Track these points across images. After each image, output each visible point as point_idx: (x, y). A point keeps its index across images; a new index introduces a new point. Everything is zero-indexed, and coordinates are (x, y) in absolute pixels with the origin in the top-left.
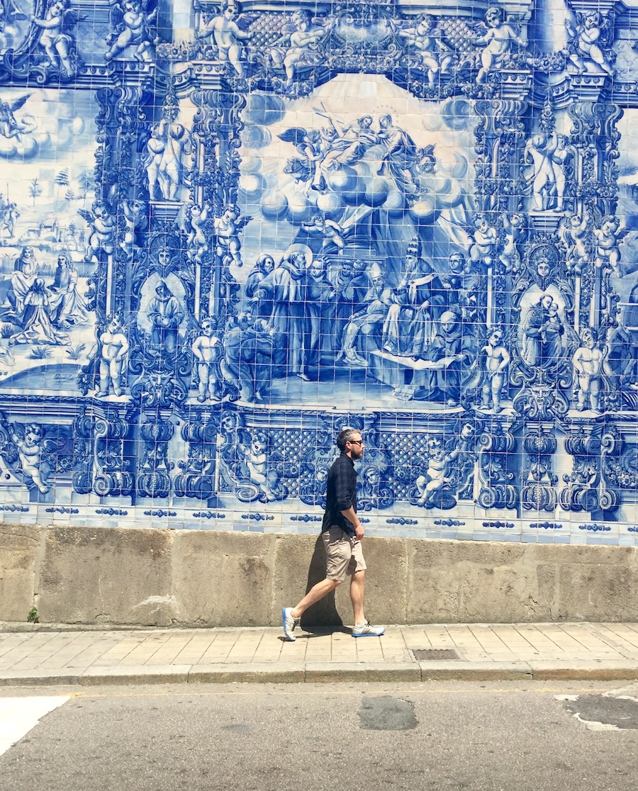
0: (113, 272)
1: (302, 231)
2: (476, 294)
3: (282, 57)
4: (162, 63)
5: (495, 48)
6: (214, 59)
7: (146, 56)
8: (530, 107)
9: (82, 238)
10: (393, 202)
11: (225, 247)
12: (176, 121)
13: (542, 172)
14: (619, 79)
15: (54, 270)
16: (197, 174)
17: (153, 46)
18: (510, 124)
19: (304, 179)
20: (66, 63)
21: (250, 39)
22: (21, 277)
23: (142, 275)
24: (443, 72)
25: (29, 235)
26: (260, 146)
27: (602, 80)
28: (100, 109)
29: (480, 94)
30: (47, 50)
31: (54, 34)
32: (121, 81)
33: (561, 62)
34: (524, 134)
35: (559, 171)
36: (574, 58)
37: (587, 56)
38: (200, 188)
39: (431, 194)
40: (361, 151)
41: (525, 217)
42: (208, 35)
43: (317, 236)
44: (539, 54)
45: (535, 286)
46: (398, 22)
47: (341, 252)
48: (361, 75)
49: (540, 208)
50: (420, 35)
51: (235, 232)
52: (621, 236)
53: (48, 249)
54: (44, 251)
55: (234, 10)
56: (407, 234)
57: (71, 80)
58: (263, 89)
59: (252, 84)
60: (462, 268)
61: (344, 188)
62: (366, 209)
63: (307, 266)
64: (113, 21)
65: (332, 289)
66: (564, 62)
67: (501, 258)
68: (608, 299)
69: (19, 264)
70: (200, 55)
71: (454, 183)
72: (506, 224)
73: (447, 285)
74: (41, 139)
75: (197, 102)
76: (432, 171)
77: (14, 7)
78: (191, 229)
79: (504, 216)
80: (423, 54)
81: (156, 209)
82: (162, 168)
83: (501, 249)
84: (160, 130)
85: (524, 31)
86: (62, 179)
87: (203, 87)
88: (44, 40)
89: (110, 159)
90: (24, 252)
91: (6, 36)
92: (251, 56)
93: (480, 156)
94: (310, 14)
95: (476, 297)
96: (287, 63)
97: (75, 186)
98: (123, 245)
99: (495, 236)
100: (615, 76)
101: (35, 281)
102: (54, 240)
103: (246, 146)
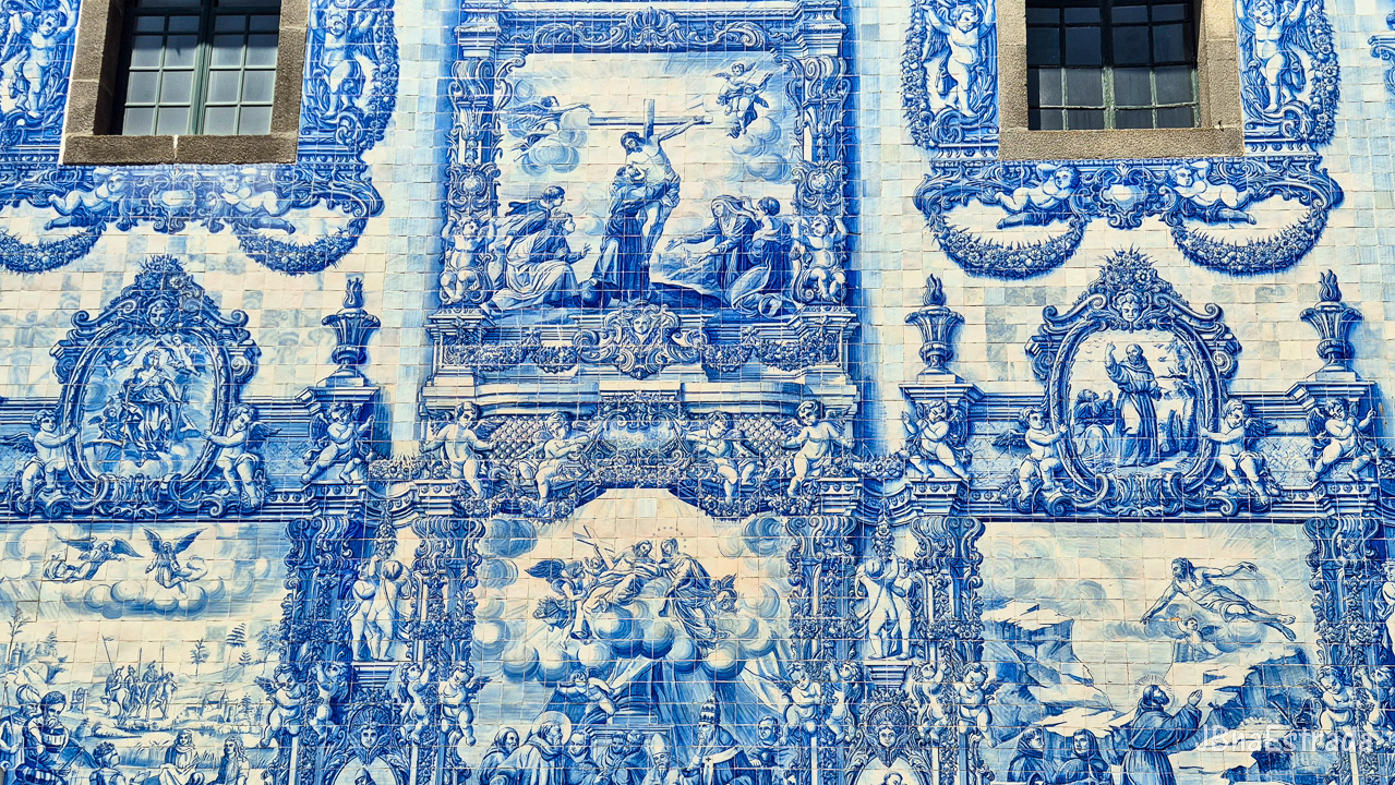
0: (298, 759)
1: (558, 693)
2: (796, 774)
3: (534, 472)
4: (377, 485)
5: (811, 450)
6: (444, 478)
7: (355, 476)
8: (859, 524)
9: (258, 716)
10: (680, 651)
11: (454, 721)
12: (392, 557)
13: (879, 607)
14: (977, 485)
15: (219, 761)
16: (418, 624)
17: (365, 464)
18: (834, 545)
19: (560, 625)
20: (250, 490)
21: (492, 451)
22: (173, 772)
23: (337, 762)
24: (743, 483)
25: (187, 715)
26: (503, 585)
27: (954, 486)
28: (292, 546)
29: (793, 510)
30: (226, 473)
31: (236, 453)
32: (322, 509)
33: (899, 465)
34: (853, 558)
35: (903, 605)
36: (915, 460)
37: (933, 457)
38: (421, 642)
39: (732, 638)
40: (637, 587)
41: (859, 667)
42: (438, 447)
43: (578, 701)
44: (869, 457)
45: (877, 761)
46: (684, 423)
47: (610, 720)
48: (637, 489)
49: (879, 655)
50: (713, 438)
51: (467, 699)
52: (991, 690)
53: (211, 731)
54: (206, 736)
55: (471, 416)
56: (700, 691)
57: (256, 510)
58: (508, 512)
59: (494, 505)
60: (775, 737)
61: (615, 635)
62: (646, 662)
63: (564, 741)
64: (314, 434)
65: (598, 771)
66: (903, 466)
67: (828, 722)
68: (978, 776)
69: (172, 754)
70: (426, 472)
71: (762, 624)
72: (834, 677)
73: (755, 762)
74: (212, 587)
75: (420, 532)
76: (732, 609)
77: (185, 421)
78: (406, 696)
79: (831, 666)
80: (717, 461)
81: (360, 672)
82: (371, 618)
83: (827, 711)
84: (371, 570)
85: (849, 428)
86: (237, 639)
87: (428, 512)
88: (223, 461)
89: (302, 610)
90: (179, 737)
91: (172, 459)
92: (493, 471)
93: (795, 588)
94: (571, 417)
95: (797, 777)
96: (540, 478)
97: (253, 647)
98: (313, 722)
99: (819, 693)
100: (971, 482)
101: (192, 775)
102: (221, 720)
103: (484, 585)
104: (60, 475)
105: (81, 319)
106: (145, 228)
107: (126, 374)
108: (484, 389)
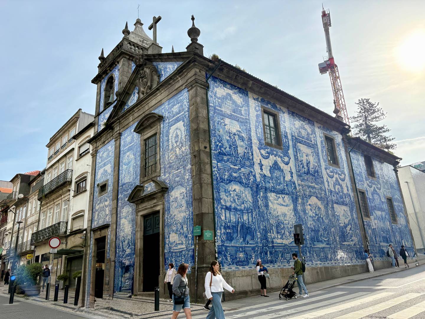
5: (323, 194)
13: (330, 212)
14: (333, 200)
18: (326, 205)
24: (320, 197)
29: (323, 201)
37: (330, 196)
41: (330, 218)
44: (326, 196)
62: (317, 216)
67: (329, 224)
72: (328, 219)
73: (326, 228)
80: (318, 194)
85: (325, 192)
99: (328, 221)
104: (273, 187)
105: (270, 166)
106: (273, 156)
107: (275, 175)
108: (302, 183)
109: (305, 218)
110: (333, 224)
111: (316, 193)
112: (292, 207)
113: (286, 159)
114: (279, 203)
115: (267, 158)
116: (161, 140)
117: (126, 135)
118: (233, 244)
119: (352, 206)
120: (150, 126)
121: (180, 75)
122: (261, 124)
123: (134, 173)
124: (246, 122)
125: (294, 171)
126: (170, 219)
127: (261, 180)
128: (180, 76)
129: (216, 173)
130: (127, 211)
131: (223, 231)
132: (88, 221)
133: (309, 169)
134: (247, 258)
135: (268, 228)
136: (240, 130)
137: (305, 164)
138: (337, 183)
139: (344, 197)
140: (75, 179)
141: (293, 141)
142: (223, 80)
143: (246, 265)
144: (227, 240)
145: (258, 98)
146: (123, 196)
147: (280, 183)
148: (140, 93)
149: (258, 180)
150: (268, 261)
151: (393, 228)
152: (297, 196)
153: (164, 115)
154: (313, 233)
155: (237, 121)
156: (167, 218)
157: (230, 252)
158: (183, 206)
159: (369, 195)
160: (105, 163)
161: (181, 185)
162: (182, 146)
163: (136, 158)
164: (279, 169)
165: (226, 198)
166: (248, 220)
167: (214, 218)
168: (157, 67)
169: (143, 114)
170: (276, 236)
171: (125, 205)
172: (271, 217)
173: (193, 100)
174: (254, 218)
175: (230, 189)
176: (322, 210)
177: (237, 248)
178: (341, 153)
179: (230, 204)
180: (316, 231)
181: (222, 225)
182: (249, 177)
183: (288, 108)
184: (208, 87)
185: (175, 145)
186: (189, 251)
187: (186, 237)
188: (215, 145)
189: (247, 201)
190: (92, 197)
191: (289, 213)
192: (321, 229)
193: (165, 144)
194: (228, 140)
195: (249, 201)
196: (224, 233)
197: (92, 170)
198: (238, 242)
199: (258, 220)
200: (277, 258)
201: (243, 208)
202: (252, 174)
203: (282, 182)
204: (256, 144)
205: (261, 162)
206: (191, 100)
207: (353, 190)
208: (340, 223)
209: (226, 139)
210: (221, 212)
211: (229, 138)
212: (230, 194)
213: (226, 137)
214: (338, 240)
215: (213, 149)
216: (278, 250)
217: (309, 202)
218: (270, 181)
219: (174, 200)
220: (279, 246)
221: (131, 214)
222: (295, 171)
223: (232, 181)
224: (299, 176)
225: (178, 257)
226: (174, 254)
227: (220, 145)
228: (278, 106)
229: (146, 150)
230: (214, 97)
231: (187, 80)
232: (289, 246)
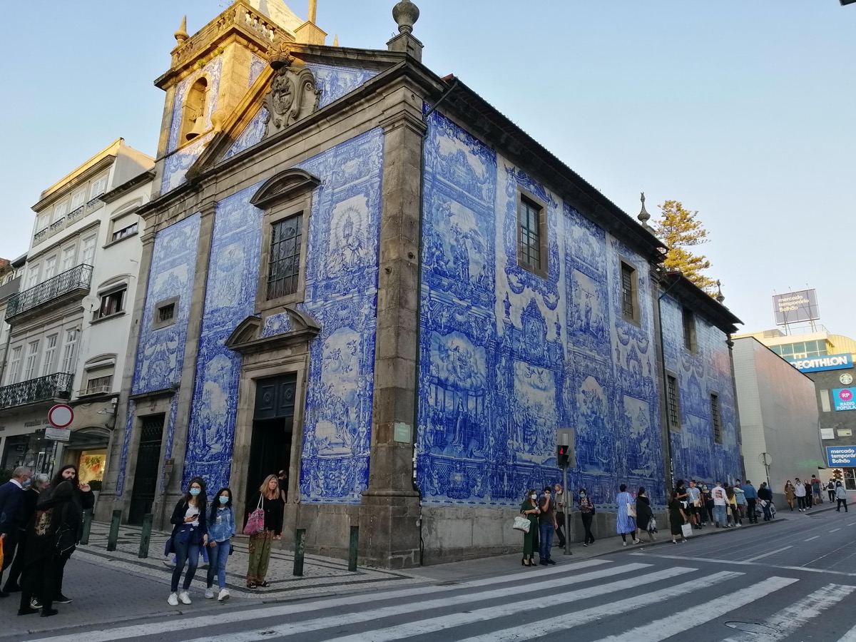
24: (602, 379)
50: (598, 368)
80: (599, 373)
105: (523, 309)
106: (530, 289)
109: (573, 416)
110: (619, 433)
111: (597, 372)
112: (553, 392)
113: (552, 299)
114: (532, 383)
115: (520, 291)
116: (312, 229)
117: (230, 207)
118: (445, 454)
119: (653, 402)
120: (289, 196)
121: (368, 97)
122: (515, 221)
123: (242, 290)
124: (489, 214)
125: (563, 323)
126: (320, 392)
127: (504, 333)
128: (368, 101)
129: (427, 310)
130: (220, 366)
131: (430, 426)
132: (125, 377)
133: (588, 324)
134: (467, 484)
135: (509, 429)
136: (476, 229)
137: (583, 313)
138: (632, 356)
139: (642, 384)
140: (99, 287)
141: (566, 263)
142: (453, 123)
143: (464, 498)
144: (434, 446)
145: (513, 170)
146: (211, 334)
147: (538, 345)
148: (271, 124)
149: (500, 333)
150: (503, 493)
151: (715, 451)
152: (563, 371)
153: (322, 178)
154: (584, 448)
155: (472, 209)
156: (313, 389)
157: (438, 470)
158: (351, 370)
159: (683, 385)
160: (174, 260)
161: (351, 326)
162: (359, 245)
163: (249, 260)
164: (538, 316)
165: (440, 362)
166: (474, 410)
167: (416, 401)
168: (316, 74)
169: (274, 169)
170: (522, 448)
171: (215, 354)
172: (517, 409)
173: (394, 153)
174: (487, 406)
175: (449, 345)
176: (604, 404)
177: (452, 464)
178: (645, 300)
179: (446, 375)
180: (590, 443)
181: (428, 416)
182: (484, 325)
183: (563, 197)
184: (425, 132)
185: (344, 242)
186: (357, 461)
187: (354, 431)
188: (428, 252)
189: (476, 374)
190: (137, 329)
191: (547, 404)
192: (598, 442)
193: (321, 237)
194: (452, 247)
195: (481, 374)
196: (432, 433)
197: (142, 272)
198: (453, 452)
199: (493, 411)
200: (520, 490)
201: (468, 385)
202: (490, 321)
203: (541, 343)
204: (502, 260)
205: (507, 298)
206: (389, 153)
207: (658, 371)
208: (631, 433)
209: (450, 243)
210: (429, 390)
211: (455, 243)
212: (449, 356)
213: (449, 240)
214: (625, 464)
215: (425, 260)
216: (522, 473)
217: (584, 387)
218: (521, 338)
219: (331, 355)
220: (525, 466)
221: (229, 373)
222: (565, 324)
223: (454, 330)
224: (572, 334)
225: (331, 470)
226: (323, 463)
227: (437, 253)
228: (547, 191)
229: (273, 245)
230: (434, 154)
231: (384, 111)
232: (542, 468)
